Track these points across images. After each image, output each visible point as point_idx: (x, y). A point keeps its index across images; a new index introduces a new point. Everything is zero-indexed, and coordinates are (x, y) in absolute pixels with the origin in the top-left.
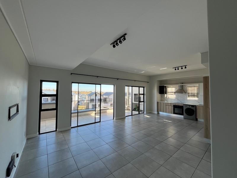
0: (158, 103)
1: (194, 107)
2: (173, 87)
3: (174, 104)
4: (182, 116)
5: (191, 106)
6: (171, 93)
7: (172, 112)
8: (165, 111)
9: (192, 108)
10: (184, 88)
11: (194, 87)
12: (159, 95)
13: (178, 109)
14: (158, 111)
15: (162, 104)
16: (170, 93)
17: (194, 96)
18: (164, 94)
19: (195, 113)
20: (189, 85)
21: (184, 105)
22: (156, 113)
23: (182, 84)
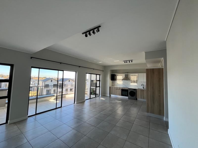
0: (110, 87)
1: (135, 90)
2: (121, 76)
3: (122, 89)
4: (127, 97)
5: (133, 90)
6: (120, 80)
7: (120, 94)
8: (115, 94)
9: (134, 91)
10: (129, 76)
11: (135, 76)
12: (111, 81)
13: (124, 92)
14: (110, 94)
15: (113, 88)
16: (118, 80)
17: (134, 82)
18: (114, 80)
19: (136, 94)
20: (131, 74)
21: (129, 89)
22: (109, 95)
23: (127, 73)
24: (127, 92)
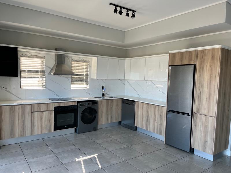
1: (96, 104)
3: (56, 105)
5: (91, 103)
6: (33, 75)
7: (50, 127)
8: (28, 131)
9: (94, 107)
10: (67, 63)
11: (83, 61)
15: (18, 109)
16: (26, 75)
17: (81, 80)
21: (78, 102)
24: (73, 114)
